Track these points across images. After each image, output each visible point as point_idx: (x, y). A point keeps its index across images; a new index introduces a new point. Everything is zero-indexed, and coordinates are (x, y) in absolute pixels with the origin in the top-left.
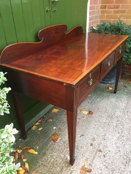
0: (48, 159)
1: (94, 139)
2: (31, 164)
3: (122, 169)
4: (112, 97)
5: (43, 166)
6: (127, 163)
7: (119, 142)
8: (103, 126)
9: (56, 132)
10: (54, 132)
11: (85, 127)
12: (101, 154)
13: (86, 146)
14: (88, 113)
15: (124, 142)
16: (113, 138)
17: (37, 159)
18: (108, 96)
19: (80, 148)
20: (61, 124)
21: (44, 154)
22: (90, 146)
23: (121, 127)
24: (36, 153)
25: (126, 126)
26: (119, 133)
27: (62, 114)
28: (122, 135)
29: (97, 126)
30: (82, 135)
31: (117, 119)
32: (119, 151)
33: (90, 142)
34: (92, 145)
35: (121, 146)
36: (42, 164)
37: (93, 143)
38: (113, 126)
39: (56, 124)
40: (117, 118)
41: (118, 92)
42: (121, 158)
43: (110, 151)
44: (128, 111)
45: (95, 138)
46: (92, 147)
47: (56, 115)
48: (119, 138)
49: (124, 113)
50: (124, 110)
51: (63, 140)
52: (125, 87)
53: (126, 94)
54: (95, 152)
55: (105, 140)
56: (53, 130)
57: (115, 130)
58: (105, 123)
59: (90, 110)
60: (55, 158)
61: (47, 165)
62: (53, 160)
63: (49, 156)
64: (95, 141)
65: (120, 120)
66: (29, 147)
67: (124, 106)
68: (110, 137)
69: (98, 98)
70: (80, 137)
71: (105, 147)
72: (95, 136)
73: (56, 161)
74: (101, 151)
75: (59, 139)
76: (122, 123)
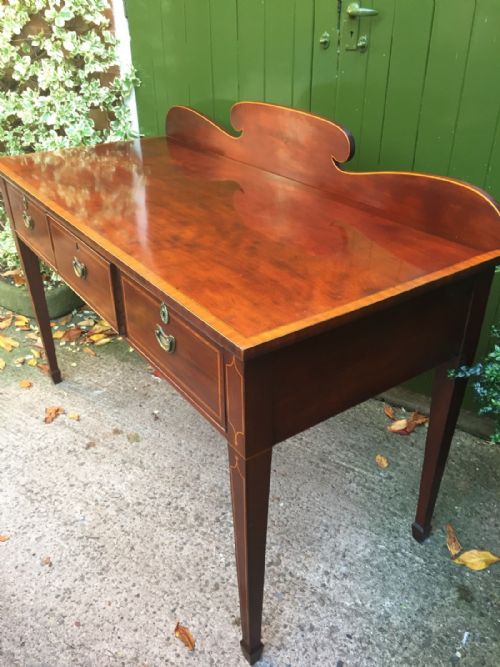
0: (109, 365)
1: (136, 438)
3: (19, 478)
4: (376, 543)
5: (98, 360)
6: (29, 491)
7: (103, 493)
8: (184, 469)
11: (188, 426)
12: (81, 446)
13: (117, 421)
15: (98, 508)
17: (115, 352)
19: (116, 411)
21: (125, 360)
22: (115, 428)
24: (131, 350)
26: (139, 504)
29: (185, 453)
30: (156, 418)
31: (213, 519)
32: (72, 486)
33: (128, 429)
34: (117, 432)
35: (87, 494)
36: (101, 359)
37: (120, 436)
38: (174, 494)
42: (50, 484)
43: (82, 464)
45: (138, 441)
46: (111, 431)
51: (154, 386)
54: (92, 435)
55: (124, 462)
57: (157, 496)
58: (198, 478)
60: (109, 373)
61: (96, 365)
63: (116, 366)
64: (126, 439)
68: (130, 477)
70: (154, 414)
71: (99, 459)
72: (143, 444)
74: (88, 446)
75: (160, 380)
76: (185, 526)
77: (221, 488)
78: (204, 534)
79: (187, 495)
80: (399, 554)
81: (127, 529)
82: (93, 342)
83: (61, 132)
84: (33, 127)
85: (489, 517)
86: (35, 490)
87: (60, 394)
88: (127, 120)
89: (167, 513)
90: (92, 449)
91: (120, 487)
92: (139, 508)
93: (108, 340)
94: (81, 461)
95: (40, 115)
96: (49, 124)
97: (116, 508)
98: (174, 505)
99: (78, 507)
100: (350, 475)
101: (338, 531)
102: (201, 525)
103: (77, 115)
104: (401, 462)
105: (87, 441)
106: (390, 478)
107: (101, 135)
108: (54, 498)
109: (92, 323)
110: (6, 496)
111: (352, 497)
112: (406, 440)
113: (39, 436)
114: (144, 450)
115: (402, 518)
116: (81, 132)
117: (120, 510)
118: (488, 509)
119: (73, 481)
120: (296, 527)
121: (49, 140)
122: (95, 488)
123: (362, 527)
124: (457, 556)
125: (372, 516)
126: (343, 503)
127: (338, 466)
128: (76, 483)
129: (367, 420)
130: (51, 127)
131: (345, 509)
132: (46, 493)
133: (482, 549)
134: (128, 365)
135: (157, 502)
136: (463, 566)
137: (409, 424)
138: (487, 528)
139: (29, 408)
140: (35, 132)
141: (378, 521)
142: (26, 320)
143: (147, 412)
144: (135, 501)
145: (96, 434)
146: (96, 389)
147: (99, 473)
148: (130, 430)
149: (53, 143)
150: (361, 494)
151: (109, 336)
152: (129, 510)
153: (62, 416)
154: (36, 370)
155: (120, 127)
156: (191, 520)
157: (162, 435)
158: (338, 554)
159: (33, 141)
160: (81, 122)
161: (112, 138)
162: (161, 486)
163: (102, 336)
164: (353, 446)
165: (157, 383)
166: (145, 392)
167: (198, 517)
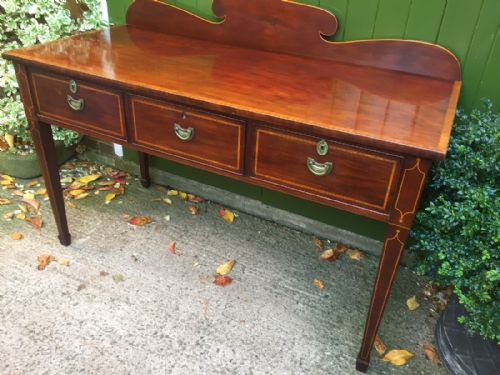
0: (90, 216)
1: (121, 279)
2: (87, 200)
3: (21, 320)
4: (323, 351)
6: (31, 331)
7: (98, 329)
9: (155, 221)
11: (163, 265)
12: (73, 289)
13: (103, 264)
15: (95, 341)
16: (115, 318)
17: (94, 204)
18: (331, 340)
19: (100, 255)
20: (181, 227)
21: (103, 211)
22: (101, 270)
24: (107, 202)
26: (130, 335)
30: (136, 260)
31: (194, 343)
32: (69, 324)
34: (103, 274)
35: (83, 331)
36: (83, 211)
37: (106, 277)
38: (159, 324)
39: (179, 220)
40: (198, 344)
42: (49, 324)
43: (77, 304)
46: (98, 274)
47: (214, 219)
51: (130, 232)
54: (82, 278)
55: (113, 300)
56: (162, 217)
58: (177, 309)
59: (235, 280)
60: (91, 223)
63: (95, 217)
64: (112, 280)
68: (119, 313)
69: (313, 307)
70: (133, 256)
71: (90, 299)
72: (127, 283)
74: (80, 288)
75: (135, 227)
76: (171, 351)
77: (196, 316)
78: (188, 356)
79: (169, 325)
80: (341, 358)
82: (73, 197)
83: (42, 20)
84: (15, 16)
85: (402, 322)
86: (37, 331)
87: (49, 243)
88: (98, 11)
89: (155, 342)
90: (83, 290)
91: (112, 323)
92: (131, 339)
93: (86, 194)
94: (76, 301)
95: (21, 5)
96: (31, 13)
97: (110, 341)
98: (159, 334)
99: (77, 343)
100: (296, 297)
101: (293, 343)
102: (184, 349)
103: (56, 6)
104: (333, 284)
105: (78, 284)
106: (327, 296)
107: (76, 23)
108: (54, 336)
109: (71, 180)
110: (11, 338)
111: (300, 314)
112: (334, 265)
113: (34, 282)
114: (129, 288)
115: (339, 328)
116: (60, 21)
117: (114, 343)
118: (400, 316)
119: (69, 320)
120: (261, 344)
121: (31, 27)
122: (90, 324)
123: (311, 338)
124: (384, 355)
125: (318, 329)
126: (294, 320)
127: (287, 291)
128: (73, 322)
129: (303, 252)
130: (33, 16)
131: (297, 325)
132: (47, 332)
133: (400, 348)
134: (106, 216)
135: (145, 332)
136: (389, 363)
137: (335, 252)
138: (401, 330)
139: (23, 257)
140: (17, 19)
141: (322, 332)
142: (11, 179)
143: (128, 255)
144: (126, 333)
145: (85, 277)
146: (81, 238)
147: (92, 311)
148: (115, 271)
149: (34, 29)
150: (307, 312)
151: (86, 191)
152: (122, 341)
153: (52, 263)
154: (25, 223)
155: (92, 17)
156: (176, 345)
157: (143, 275)
158: (296, 362)
159: (16, 27)
160: (60, 12)
161: (85, 26)
162: (146, 318)
163: (80, 191)
164: (295, 273)
165: (132, 229)
166: (123, 238)
167: (181, 343)
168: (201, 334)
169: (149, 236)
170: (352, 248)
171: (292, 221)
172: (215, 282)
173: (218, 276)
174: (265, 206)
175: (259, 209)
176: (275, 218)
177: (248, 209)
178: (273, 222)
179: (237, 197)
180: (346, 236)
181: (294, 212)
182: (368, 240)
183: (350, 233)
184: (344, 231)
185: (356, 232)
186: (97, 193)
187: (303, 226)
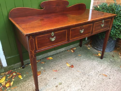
0: (25, 84)
1: (61, 84)
2: (15, 83)
4: (96, 61)
5: (20, 87)
8: (74, 77)
9: (41, 71)
10: (40, 70)
11: (61, 74)
13: (52, 86)
14: (70, 66)
16: (75, 88)
17: (19, 82)
18: (94, 59)
19: (48, 85)
20: (48, 67)
21: (25, 81)
22: (55, 87)
23: (87, 83)
24: (22, 78)
25: (91, 84)
26: (82, 86)
27: (53, 62)
28: (83, 88)
29: (69, 76)
30: (55, 78)
33: (57, 84)
34: (57, 86)
36: (20, 86)
37: (58, 86)
38: (80, 80)
39: (45, 66)
40: (89, 76)
41: (104, 59)
44: (101, 74)
47: (49, 61)
48: (79, 89)
49: (97, 75)
50: (99, 72)
51: (42, 77)
52: (113, 56)
53: (110, 62)
55: (68, 87)
56: (41, 69)
57: (80, 83)
58: (77, 76)
59: (73, 65)
60: (29, 85)
61: (22, 87)
62: (27, 86)
63: (27, 83)
64: (60, 85)
65: (89, 78)
66: (21, 74)
67: (101, 70)
68: (73, 86)
69: (85, 58)
70: (53, 79)
72: (63, 82)
73: (29, 87)
75: (40, 75)
76: (89, 81)
77: (81, 74)
79: (82, 79)
80: (98, 60)
81: (89, 89)
85: (92, 51)
100: (82, 59)
101: (93, 64)
104: (80, 54)
106: (83, 56)
112: (76, 52)
115: (91, 57)
124: (99, 56)
125: (91, 60)
127: (79, 59)
129: (70, 54)
157: (62, 79)
164: (75, 57)
166: (43, 79)
167: (87, 78)
168: (86, 75)
169: (47, 74)
170: (73, 48)
171: (61, 50)
172: (72, 68)
173: (70, 67)
174: (55, 51)
175: (54, 52)
176: (58, 52)
177: (52, 54)
178: (58, 53)
179: (49, 53)
180: (72, 46)
181: (61, 48)
182: (74, 45)
183: (72, 45)
184: (71, 46)
185: (73, 44)
186: (13, 80)
187: (64, 50)
